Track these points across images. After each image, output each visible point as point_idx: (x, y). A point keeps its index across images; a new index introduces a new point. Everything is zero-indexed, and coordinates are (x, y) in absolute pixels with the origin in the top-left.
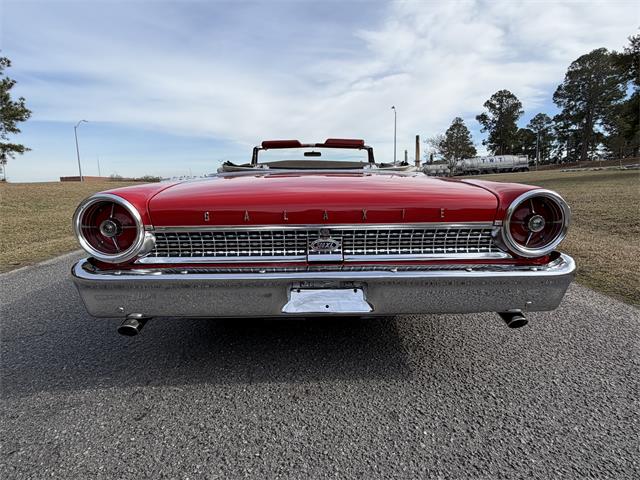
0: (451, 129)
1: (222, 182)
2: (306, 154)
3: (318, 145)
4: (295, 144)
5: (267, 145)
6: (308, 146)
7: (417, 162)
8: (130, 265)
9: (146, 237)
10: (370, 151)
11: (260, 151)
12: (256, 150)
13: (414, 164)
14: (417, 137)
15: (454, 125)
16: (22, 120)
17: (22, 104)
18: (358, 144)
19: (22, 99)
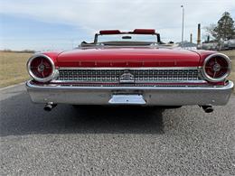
0: (221, 20)
1: (81, 51)
3: (130, 33)
4: (117, 32)
5: (103, 33)
6: (124, 33)
7: (199, 41)
8: (48, 83)
9: (55, 72)
10: (158, 35)
11: (99, 36)
12: (96, 35)
13: (196, 43)
14: (199, 25)
15: (224, 17)
18: (151, 32)
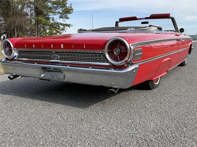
2: (142, 23)
3: (146, 18)
4: (134, 19)
5: (122, 20)
6: (141, 19)
11: (119, 23)
12: (117, 23)
16: (70, 13)
17: (71, 6)
19: (71, 4)
